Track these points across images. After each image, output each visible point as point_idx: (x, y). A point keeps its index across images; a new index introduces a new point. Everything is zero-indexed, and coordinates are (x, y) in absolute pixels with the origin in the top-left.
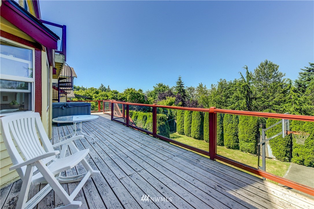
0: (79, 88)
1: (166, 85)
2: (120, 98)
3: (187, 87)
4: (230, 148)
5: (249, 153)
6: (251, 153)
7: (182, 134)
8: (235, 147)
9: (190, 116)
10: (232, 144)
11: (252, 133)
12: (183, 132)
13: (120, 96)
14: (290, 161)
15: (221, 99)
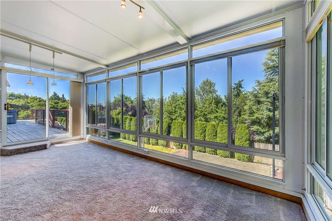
0: (20, 95)
1: (129, 96)
2: (61, 107)
3: (148, 98)
4: (154, 145)
5: (162, 147)
6: (164, 146)
7: (124, 139)
8: (156, 143)
9: (130, 123)
10: (154, 141)
11: (165, 133)
12: (125, 137)
13: (61, 106)
14: (182, 148)
15: (172, 109)
